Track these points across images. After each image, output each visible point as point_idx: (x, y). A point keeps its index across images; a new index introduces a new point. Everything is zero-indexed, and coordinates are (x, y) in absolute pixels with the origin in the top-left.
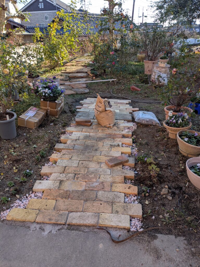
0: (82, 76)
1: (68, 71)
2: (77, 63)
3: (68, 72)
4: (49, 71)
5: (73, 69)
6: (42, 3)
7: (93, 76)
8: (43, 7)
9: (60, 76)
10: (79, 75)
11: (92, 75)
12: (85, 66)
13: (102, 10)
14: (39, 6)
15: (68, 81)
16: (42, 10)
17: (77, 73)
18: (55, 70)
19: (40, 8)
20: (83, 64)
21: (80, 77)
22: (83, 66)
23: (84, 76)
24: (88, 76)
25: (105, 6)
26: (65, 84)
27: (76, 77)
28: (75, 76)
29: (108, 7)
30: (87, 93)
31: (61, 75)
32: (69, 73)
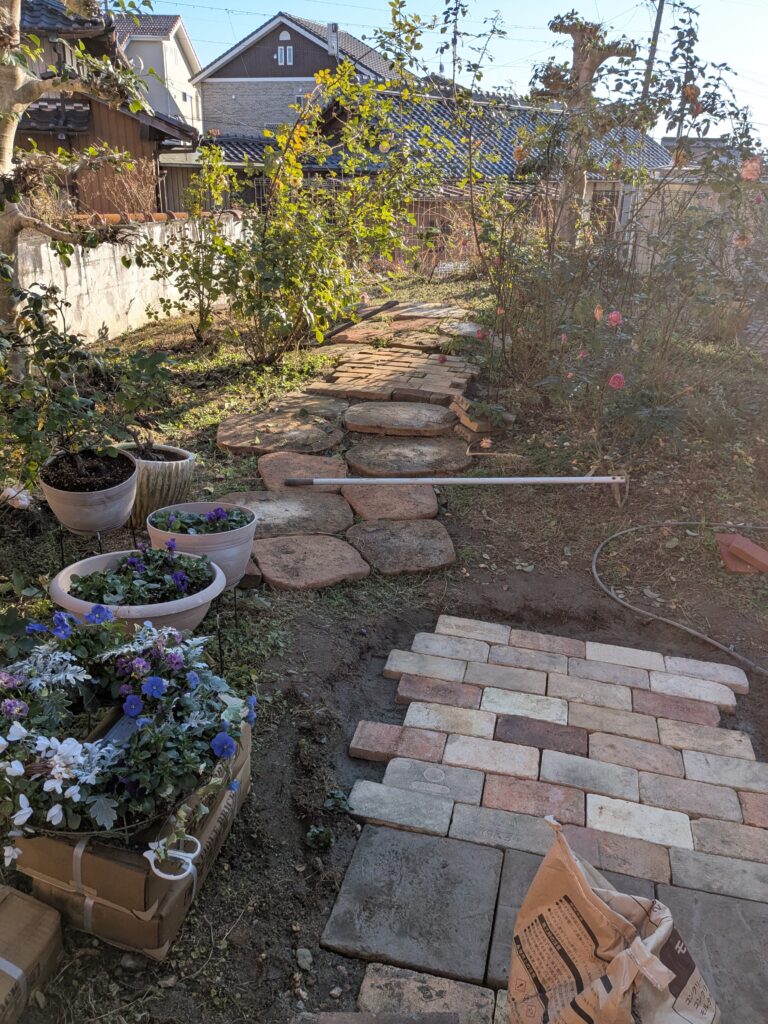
0: (414, 423)
1: (345, 382)
2: (401, 325)
3: (343, 392)
4: (247, 376)
5: (376, 372)
6: (289, 48)
7: (481, 434)
8: (290, 63)
9: (294, 417)
10: (404, 415)
11: (474, 426)
12: (436, 349)
13: (541, 75)
14: (275, 57)
15: (336, 458)
16: (285, 71)
17: (393, 398)
18: (277, 372)
19: (281, 63)
20: (427, 339)
21: (407, 430)
22: (427, 350)
23: (427, 425)
24: (452, 428)
25: (553, 58)
26: (311, 483)
27: (382, 433)
28: (379, 427)
29: (567, 63)
30: (442, 568)
31: (304, 415)
32: (353, 398)
